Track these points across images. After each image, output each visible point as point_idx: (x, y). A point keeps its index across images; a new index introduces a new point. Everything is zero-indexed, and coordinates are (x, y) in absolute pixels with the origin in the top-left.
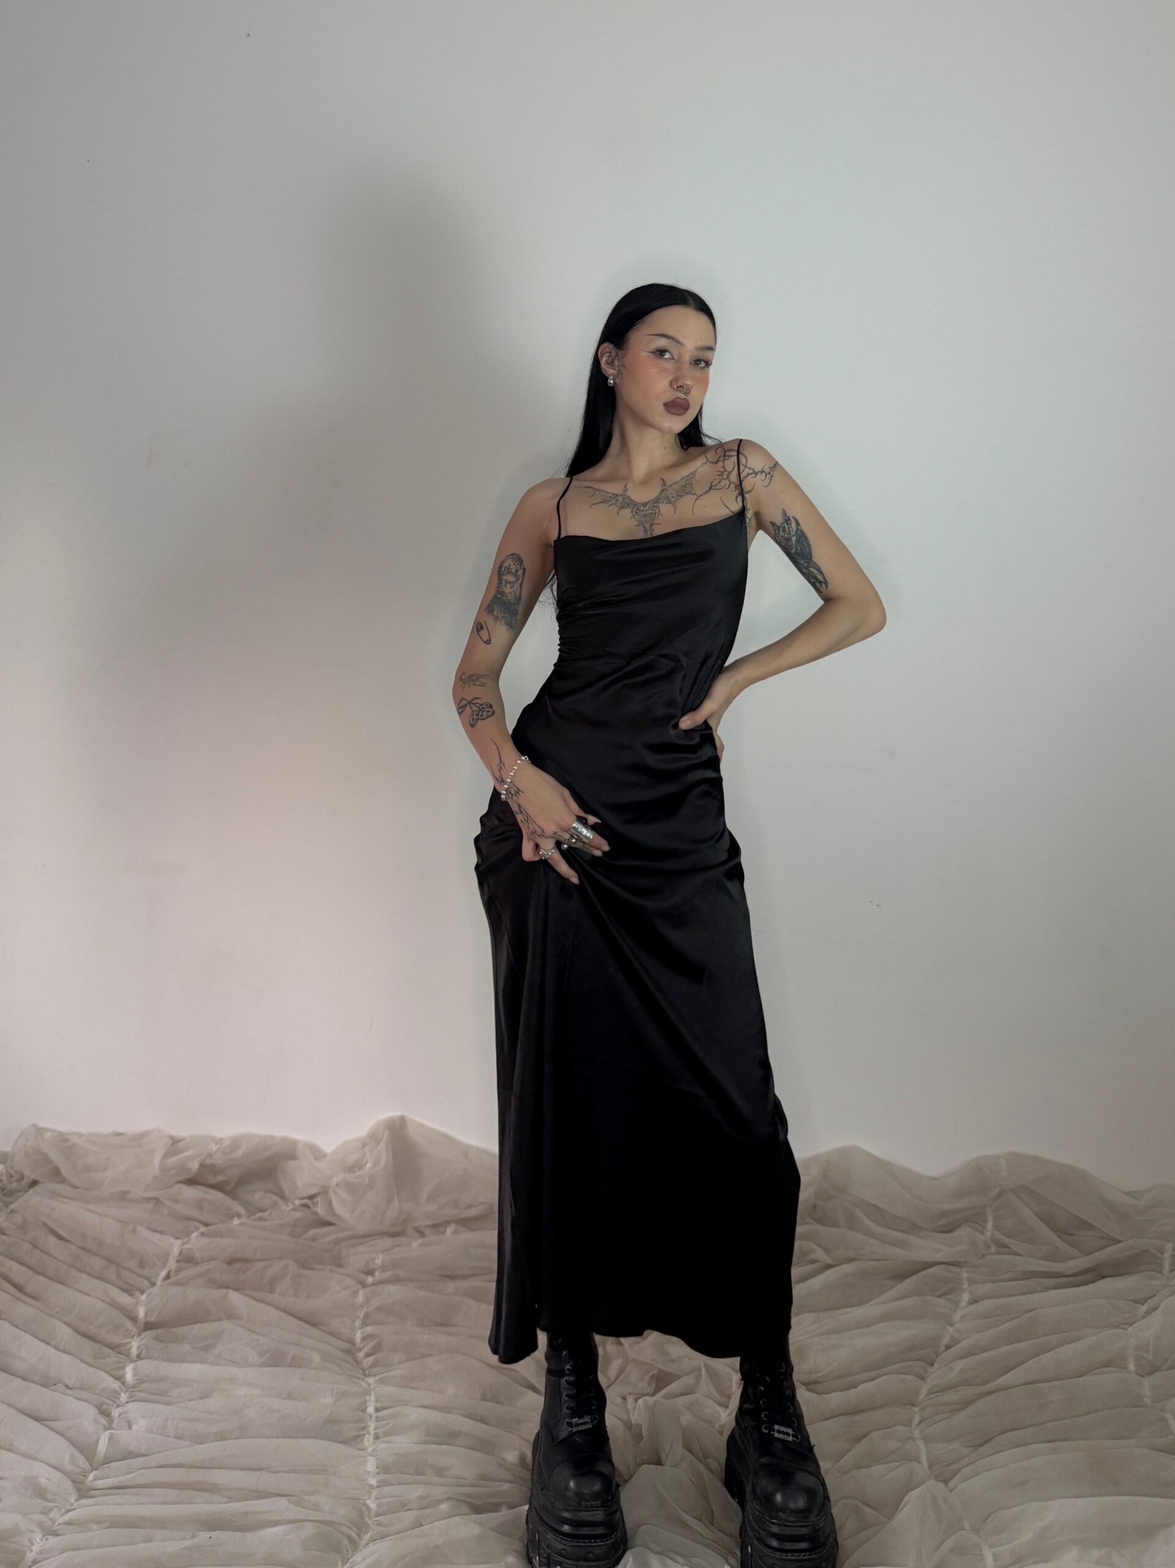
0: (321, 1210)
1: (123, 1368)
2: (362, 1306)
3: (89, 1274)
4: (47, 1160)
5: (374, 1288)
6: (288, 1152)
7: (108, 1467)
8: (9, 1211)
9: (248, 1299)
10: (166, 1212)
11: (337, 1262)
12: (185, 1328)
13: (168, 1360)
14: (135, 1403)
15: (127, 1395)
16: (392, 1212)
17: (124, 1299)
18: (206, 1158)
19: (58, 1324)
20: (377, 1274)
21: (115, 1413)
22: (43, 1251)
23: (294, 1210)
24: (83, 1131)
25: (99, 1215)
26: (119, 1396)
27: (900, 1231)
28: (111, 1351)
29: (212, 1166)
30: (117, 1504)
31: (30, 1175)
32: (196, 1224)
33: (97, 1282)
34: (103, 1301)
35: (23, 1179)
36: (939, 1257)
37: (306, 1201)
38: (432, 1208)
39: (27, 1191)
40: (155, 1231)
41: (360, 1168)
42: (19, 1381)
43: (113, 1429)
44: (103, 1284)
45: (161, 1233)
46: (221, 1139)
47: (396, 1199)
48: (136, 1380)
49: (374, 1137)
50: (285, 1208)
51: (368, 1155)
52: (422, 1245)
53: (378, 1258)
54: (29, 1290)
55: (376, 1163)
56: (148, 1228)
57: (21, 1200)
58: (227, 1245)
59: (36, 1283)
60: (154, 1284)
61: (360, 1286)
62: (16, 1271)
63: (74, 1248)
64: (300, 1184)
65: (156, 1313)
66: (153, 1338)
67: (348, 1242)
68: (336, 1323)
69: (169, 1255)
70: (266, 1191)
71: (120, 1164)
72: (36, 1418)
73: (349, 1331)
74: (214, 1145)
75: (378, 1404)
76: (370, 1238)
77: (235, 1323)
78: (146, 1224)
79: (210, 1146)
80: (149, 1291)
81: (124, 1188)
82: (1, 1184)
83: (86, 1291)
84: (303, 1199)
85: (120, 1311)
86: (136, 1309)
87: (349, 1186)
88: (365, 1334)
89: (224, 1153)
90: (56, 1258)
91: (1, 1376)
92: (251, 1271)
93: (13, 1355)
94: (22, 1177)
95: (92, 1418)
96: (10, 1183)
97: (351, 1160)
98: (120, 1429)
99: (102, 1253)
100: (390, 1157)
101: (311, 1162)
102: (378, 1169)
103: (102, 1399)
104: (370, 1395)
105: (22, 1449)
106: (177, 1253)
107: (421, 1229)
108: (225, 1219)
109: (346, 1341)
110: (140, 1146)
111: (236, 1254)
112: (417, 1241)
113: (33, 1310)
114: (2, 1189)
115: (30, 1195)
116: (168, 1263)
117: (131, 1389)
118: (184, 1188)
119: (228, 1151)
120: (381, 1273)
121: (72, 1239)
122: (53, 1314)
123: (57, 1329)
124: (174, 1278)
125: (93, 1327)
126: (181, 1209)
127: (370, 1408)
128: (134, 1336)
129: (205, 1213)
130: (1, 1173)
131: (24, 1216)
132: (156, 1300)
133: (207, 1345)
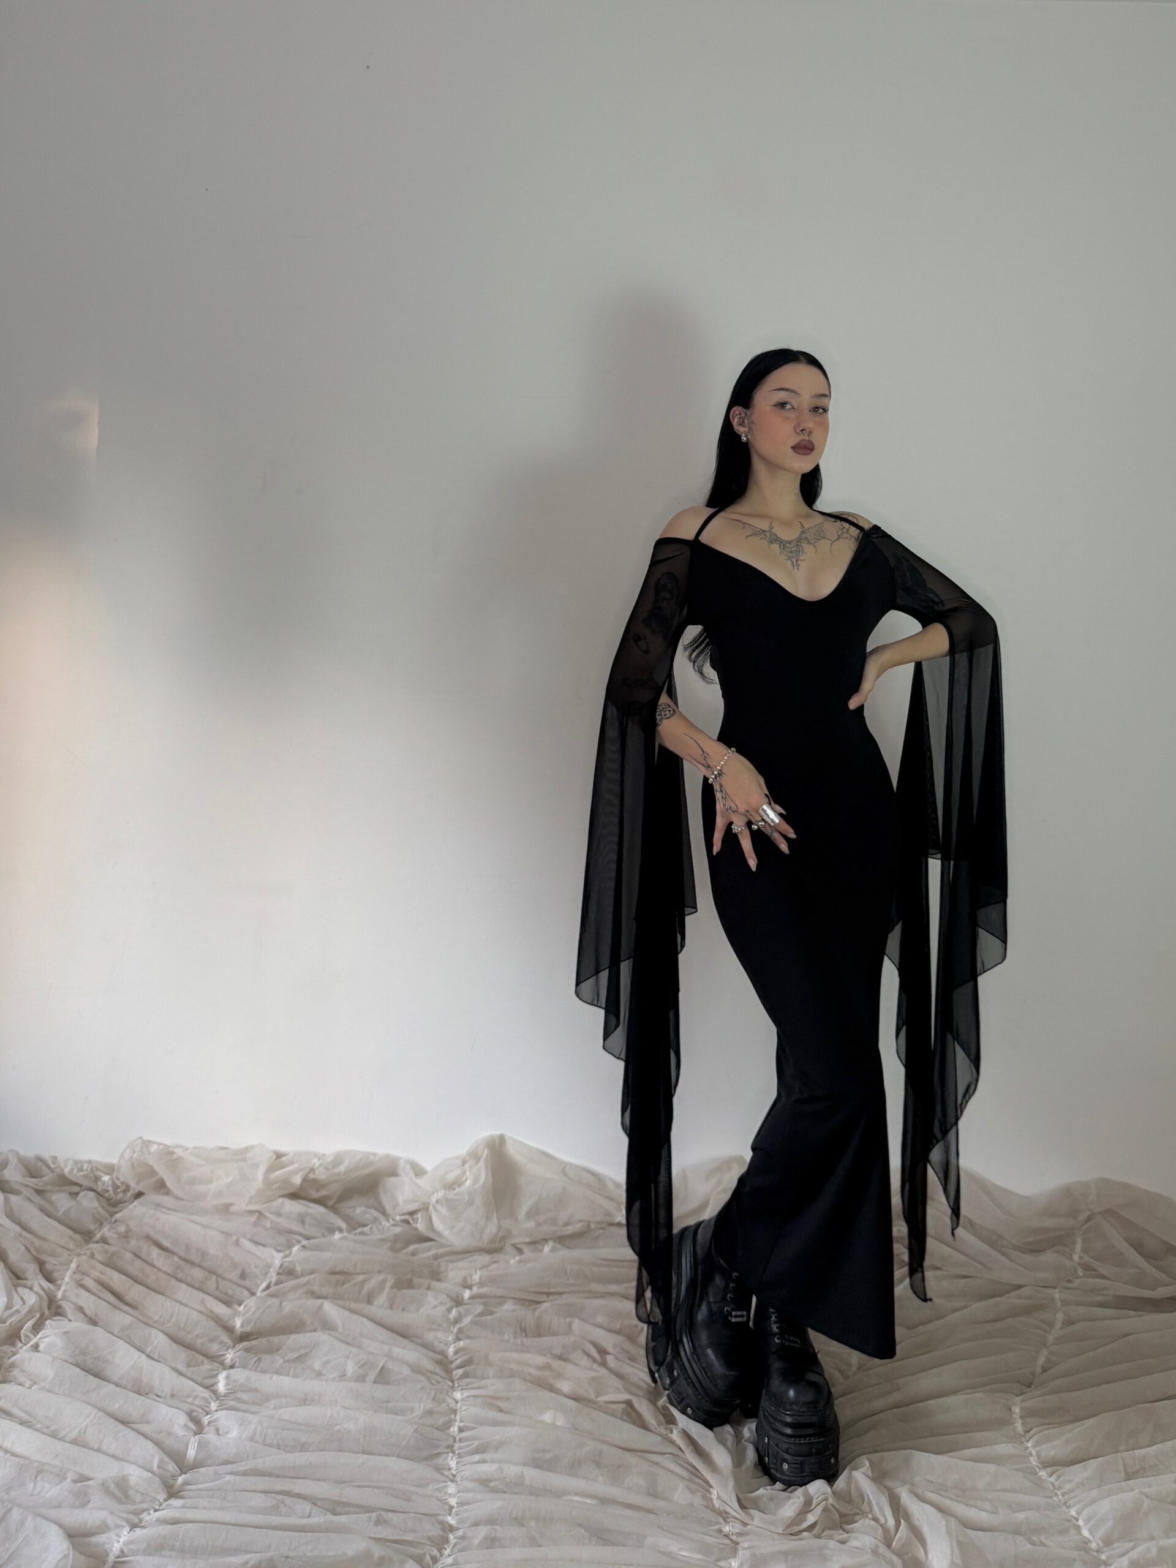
0: (421, 1226)
1: (216, 1376)
2: (455, 1322)
3: (189, 1285)
4: (153, 1172)
5: (469, 1303)
6: (391, 1170)
7: (197, 1472)
8: (113, 1220)
9: (342, 1310)
10: (268, 1225)
11: (436, 1276)
12: (281, 1337)
13: (264, 1371)
14: (224, 1412)
15: (218, 1402)
16: (491, 1229)
17: (221, 1309)
18: (309, 1172)
19: (154, 1331)
20: (473, 1289)
21: (206, 1420)
22: (145, 1262)
23: (394, 1225)
24: (190, 1145)
25: (204, 1226)
26: (208, 1405)
28: (205, 1359)
29: (315, 1181)
30: (204, 1508)
31: (135, 1187)
32: (299, 1238)
33: (195, 1292)
34: (201, 1312)
35: (129, 1190)
37: (406, 1217)
38: (530, 1224)
39: (133, 1202)
40: (257, 1243)
41: (459, 1186)
42: (112, 1386)
43: (205, 1434)
44: (201, 1295)
45: (263, 1245)
46: (324, 1155)
47: (495, 1215)
48: (228, 1389)
49: (474, 1155)
50: (385, 1223)
51: (468, 1173)
52: (520, 1261)
53: (476, 1273)
54: (127, 1298)
55: (476, 1180)
56: (250, 1240)
57: (125, 1210)
58: (329, 1258)
59: (135, 1292)
60: (253, 1294)
61: (456, 1301)
62: (116, 1279)
63: (176, 1259)
64: (401, 1201)
65: (253, 1323)
66: (247, 1350)
67: (447, 1258)
68: (430, 1337)
69: (270, 1267)
70: (367, 1207)
71: (224, 1177)
72: (125, 1423)
73: (441, 1345)
74: (316, 1160)
75: (462, 1424)
76: (468, 1255)
77: (329, 1334)
78: (248, 1238)
79: (313, 1162)
80: (248, 1301)
81: (227, 1201)
82: (107, 1195)
83: (184, 1301)
84: (403, 1214)
85: (217, 1322)
86: (232, 1321)
87: (450, 1204)
88: (458, 1347)
89: (327, 1169)
90: (159, 1270)
91: (93, 1381)
92: (350, 1284)
93: (107, 1361)
94: (127, 1189)
95: (182, 1423)
96: (116, 1193)
97: (451, 1177)
98: (210, 1435)
99: (204, 1264)
100: (490, 1175)
101: (411, 1179)
102: (477, 1186)
103: (194, 1408)
104: (456, 1414)
105: (111, 1451)
106: (279, 1265)
107: (519, 1246)
108: (326, 1234)
109: (439, 1354)
110: (244, 1160)
111: (335, 1268)
112: (514, 1258)
113: (130, 1319)
114: (108, 1200)
115: (135, 1206)
116: (269, 1276)
117: (221, 1398)
118: (287, 1201)
119: (330, 1167)
120: (478, 1288)
121: (176, 1250)
122: (151, 1322)
123: (153, 1336)
124: (273, 1289)
125: (190, 1336)
126: (284, 1222)
127: (454, 1428)
128: (228, 1348)
129: (307, 1226)
130: (106, 1184)
131: (127, 1226)
132: (253, 1309)
133: (301, 1356)
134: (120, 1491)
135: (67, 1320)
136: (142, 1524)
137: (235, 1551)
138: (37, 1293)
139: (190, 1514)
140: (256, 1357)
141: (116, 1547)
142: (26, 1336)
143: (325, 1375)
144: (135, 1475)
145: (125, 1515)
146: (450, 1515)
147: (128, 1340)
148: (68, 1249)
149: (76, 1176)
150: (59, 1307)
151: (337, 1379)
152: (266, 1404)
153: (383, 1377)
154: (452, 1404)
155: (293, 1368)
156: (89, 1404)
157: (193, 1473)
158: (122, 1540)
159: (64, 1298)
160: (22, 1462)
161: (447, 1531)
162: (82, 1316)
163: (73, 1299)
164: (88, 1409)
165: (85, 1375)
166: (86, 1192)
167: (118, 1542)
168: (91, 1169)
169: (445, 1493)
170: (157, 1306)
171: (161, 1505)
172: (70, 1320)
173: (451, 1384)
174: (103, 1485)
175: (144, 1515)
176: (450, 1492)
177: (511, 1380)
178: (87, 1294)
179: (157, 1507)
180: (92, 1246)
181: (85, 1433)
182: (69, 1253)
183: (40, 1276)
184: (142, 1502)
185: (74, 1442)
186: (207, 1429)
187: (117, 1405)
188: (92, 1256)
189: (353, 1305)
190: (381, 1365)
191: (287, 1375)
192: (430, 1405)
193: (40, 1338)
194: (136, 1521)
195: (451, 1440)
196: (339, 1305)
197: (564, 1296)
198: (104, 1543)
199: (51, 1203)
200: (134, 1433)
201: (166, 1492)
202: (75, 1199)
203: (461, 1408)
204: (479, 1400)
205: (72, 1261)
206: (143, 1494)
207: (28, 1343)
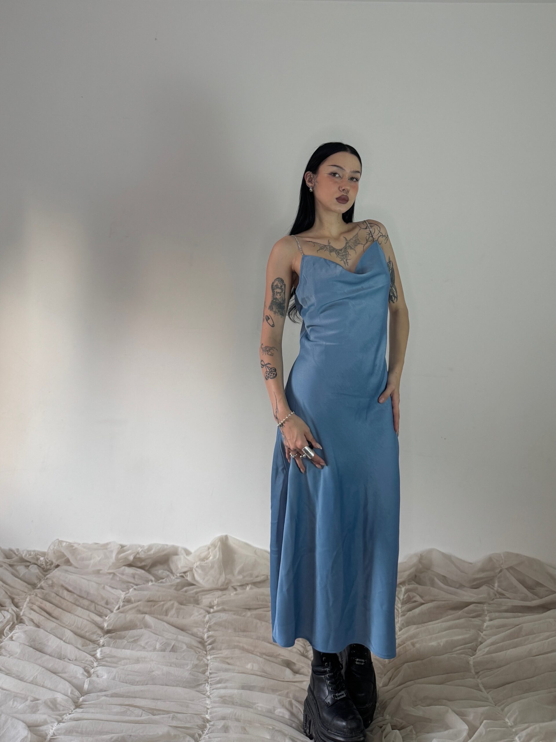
0: (189, 578)
1: (96, 650)
2: (207, 622)
3: (82, 608)
4: (63, 555)
5: (213, 614)
6: (175, 552)
7: (89, 695)
8: (46, 578)
9: (155, 619)
10: (118, 579)
11: (197, 602)
12: (125, 632)
13: (117, 648)
14: (101, 667)
15: (97, 662)
16: (222, 579)
17: (98, 619)
18: (137, 554)
19: (66, 630)
20: (215, 608)
21: (92, 671)
22: (61, 597)
24: (81, 542)
25: (88, 580)
26: (93, 664)
27: (455, 588)
28: (90, 643)
29: (139, 558)
30: (92, 713)
31: (56, 563)
32: (131, 585)
33: (85, 611)
34: (88, 620)
35: (53, 564)
36: (472, 600)
37: (182, 574)
38: (240, 577)
39: (55, 570)
40: (113, 588)
41: (207, 559)
42: (48, 656)
43: (92, 677)
44: (88, 612)
45: (116, 589)
46: (143, 546)
47: (224, 573)
48: (101, 657)
49: (214, 545)
50: (172, 577)
51: (211, 553)
52: (236, 594)
53: (216, 600)
54: (54, 615)
55: (214, 557)
56: (110, 586)
57: (51, 574)
58: (146, 594)
59: (57, 612)
60: (112, 612)
61: (207, 613)
62: (48, 606)
63: (75, 596)
64: (179, 566)
65: (112, 625)
66: (111, 637)
67: (201, 593)
68: (195, 630)
69: (119, 599)
70: (164, 570)
71: (97, 557)
72: (55, 673)
73: (201, 634)
74: (140, 548)
75: (211, 671)
76: (211, 591)
77: (148, 630)
78: (109, 585)
79: (138, 549)
80: (110, 615)
81: (99, 568)
82: (42, 566)
83: (80, 615)
84: (181, 573)
85: (95, 625)
86: (103, 624)
87: (202, 567)
88: (209, 635)
89: (145, 552)
90: (68, 601)
91: (39, 654)
92: (157, 606)
93: (45, 644)
94: (52, 563)
95: (81, 673)
96: (47, 566)
97: (203, 555)
98: (94, 678)
99: (89, 598)
100: (221, 554)
101: (184, 556)
102: (215, 559)
103: (86, 665)
104: (208, 666)
105: (49, 686)
106: (123, 598)
107: (234, 587)
108: (145, 583)
109: (199, 638)
110: (106, 549)
111: (150, 598)
112: (233, 592)
113: (55, 624)
114: (43, 569)
115: (56, 571)
116: (119, 603)
117: (99, 661)
118: (126, 568)
119: (146, 552)
120: (217, 607)
121: (75, 592)
122: (64, 625)
123: (66, 633)
124: (121, 609)
125: (83, 632)
126: (124, 577)
127: (207, 673)
128: (101, 637)
129: (136, 580)
130: (42, 562)
131: (52, 581)
132: (112, 619)
133: (135, 640)
134: (53, 706)
135: (25, 625)
136: (64, 721)
137: (107, 733)
138: (10, 613)
139: (86, 716)
140: (114, 640)
141: (51, 732)
142: (7, 633)
143: (146, 649)
144: (60, 697)
145: (55, 717)
146: (207, 714)
147: (54, 635)
148: (25, 592)
149: (28, 558)
150: (22, 619)
151: (152, 650)
152: (119, 663)
153: (174, 649)
154: (206, 661)
155: (131, 646)
156: (37, 664)
157: (86, 696)
158: (54, 728)
159: (24, 615)
160: (7, 692)
161: (206, 722)
162: (33, 623)
163: (28, 615)
164: (37, 667)
165: (35, 652)
166: (32, 565)
167: (52, 729)
168: (35, 555)
169: (205, 703)
170: (67, 618)
171: (72, 711)
172: (27, 625)
173: (205, 653)
174: (45, 703)
175: (65, 716)
176: (207, 702)
177: (233, 650)
178: (35, 613)
179: (70, 713)
180: (36, 590)
181: (36, 678)
182: (26, 594)
183: (12, 605)
184: (63, 710)
185: (31, 683)
186: (92, 676)
187: (50, 666)
188: (36, 595)
189: (158, 616)
190: (173, 644)
191: (129, 649)
192: (196, 662)
193: (13, 634)
194: (61, 719)
195: (207, 678)
196: (152, 616)
197: (257, 610)
198: (46, 730)
199: (17, 571)
200: (59, 677)
201: (74, 706)
202: (28, 569)
203: (210, 663)
204: (218, 659)
205: (27, 598)
206: (63, 706)
207: (8, 636)
